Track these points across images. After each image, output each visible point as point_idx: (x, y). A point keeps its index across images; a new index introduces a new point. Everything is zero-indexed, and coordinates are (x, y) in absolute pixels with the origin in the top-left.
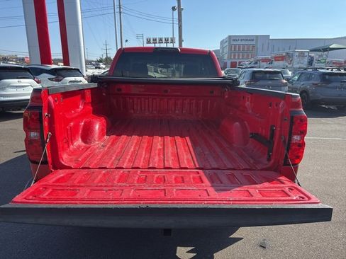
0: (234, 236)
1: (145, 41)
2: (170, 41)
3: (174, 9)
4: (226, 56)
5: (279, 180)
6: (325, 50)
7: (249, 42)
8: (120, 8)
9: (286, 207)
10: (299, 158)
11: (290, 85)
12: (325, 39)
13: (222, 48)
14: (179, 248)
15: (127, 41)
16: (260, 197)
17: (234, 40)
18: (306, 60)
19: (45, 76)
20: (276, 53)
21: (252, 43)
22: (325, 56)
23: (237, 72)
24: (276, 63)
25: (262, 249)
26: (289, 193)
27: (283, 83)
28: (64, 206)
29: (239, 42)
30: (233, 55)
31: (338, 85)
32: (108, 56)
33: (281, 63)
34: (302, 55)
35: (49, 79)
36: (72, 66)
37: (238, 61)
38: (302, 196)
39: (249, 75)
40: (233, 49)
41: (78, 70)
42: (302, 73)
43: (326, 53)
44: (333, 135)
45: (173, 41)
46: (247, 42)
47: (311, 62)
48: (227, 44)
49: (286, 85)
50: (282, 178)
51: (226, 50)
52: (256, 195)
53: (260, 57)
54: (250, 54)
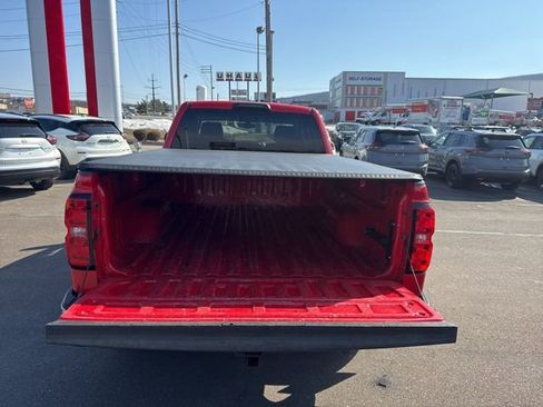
0: (344, 370)
1: (215, 77)
2: (253, 78)
3: (259, 30)
4: (338, 103)
5: (397, 292)
6: (487, 96)
7: (374, 83)
8: (177, 27)
9: (401, 325)
10: (426, 263)
11: (433, 151)
12: (488, 80)
13: (333, 90)
14: (266, 386)
15: (186, 76)
16: (370, 313)
17: (351, 79)
18: (459, 112)
19: (60, 133)
20: (414, 100)
21: (378, 83)
22: (486, 107)
23: (355, 128)
24: (413, 116)
25: (380, 388)
26: (407, 309)
27: (421, 149)
28: (128, 324)
29: (360, 82)
30: (349, 101)
31: (503, 152)
32: (156, 98)
33: (422, 116)
34: (452, 103)
35: (68, 137)
36: (102, 117)
37: (356, 111)
38: (423, 312)
39: (371, 136)
40: (349, 92)
41: (113, 123)
42: (450, 134)
43: (489, 101)
44: (492, 227)
45: (257, 78)
46: (371, 82)
47: (466, 115)
48: (340, 83)
49: (425, 151)
50: (402, 290)
51: (339, 93)
52: (365, 311)
53: (390, 105)
54: (375, 101)
